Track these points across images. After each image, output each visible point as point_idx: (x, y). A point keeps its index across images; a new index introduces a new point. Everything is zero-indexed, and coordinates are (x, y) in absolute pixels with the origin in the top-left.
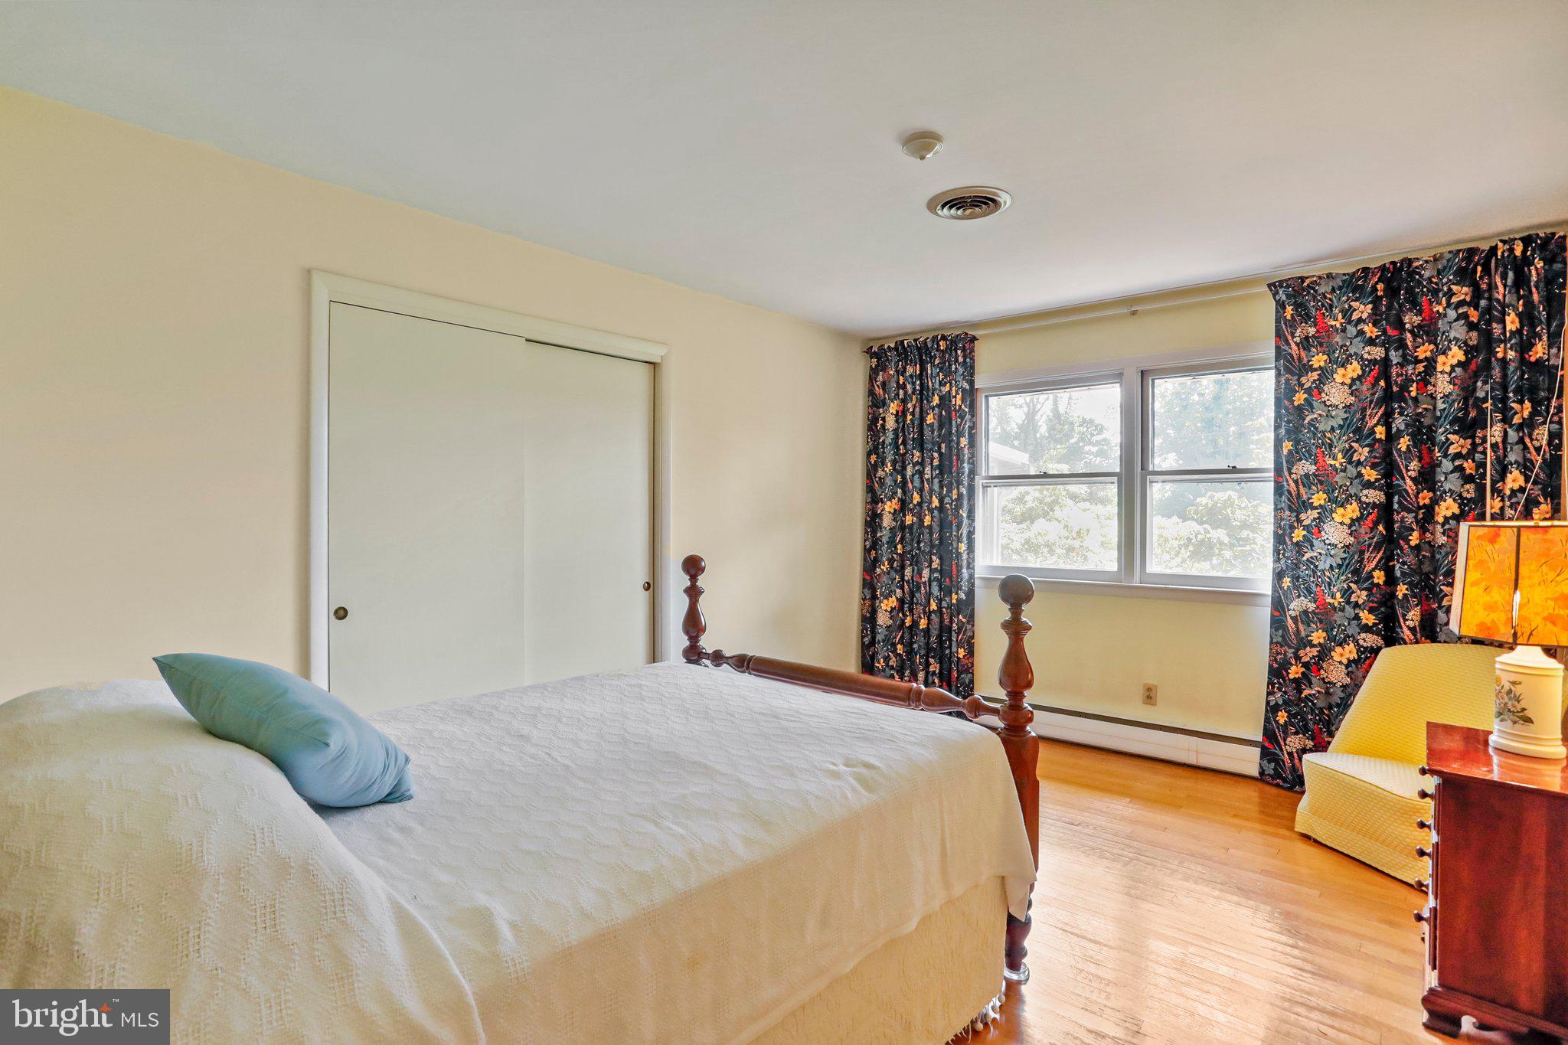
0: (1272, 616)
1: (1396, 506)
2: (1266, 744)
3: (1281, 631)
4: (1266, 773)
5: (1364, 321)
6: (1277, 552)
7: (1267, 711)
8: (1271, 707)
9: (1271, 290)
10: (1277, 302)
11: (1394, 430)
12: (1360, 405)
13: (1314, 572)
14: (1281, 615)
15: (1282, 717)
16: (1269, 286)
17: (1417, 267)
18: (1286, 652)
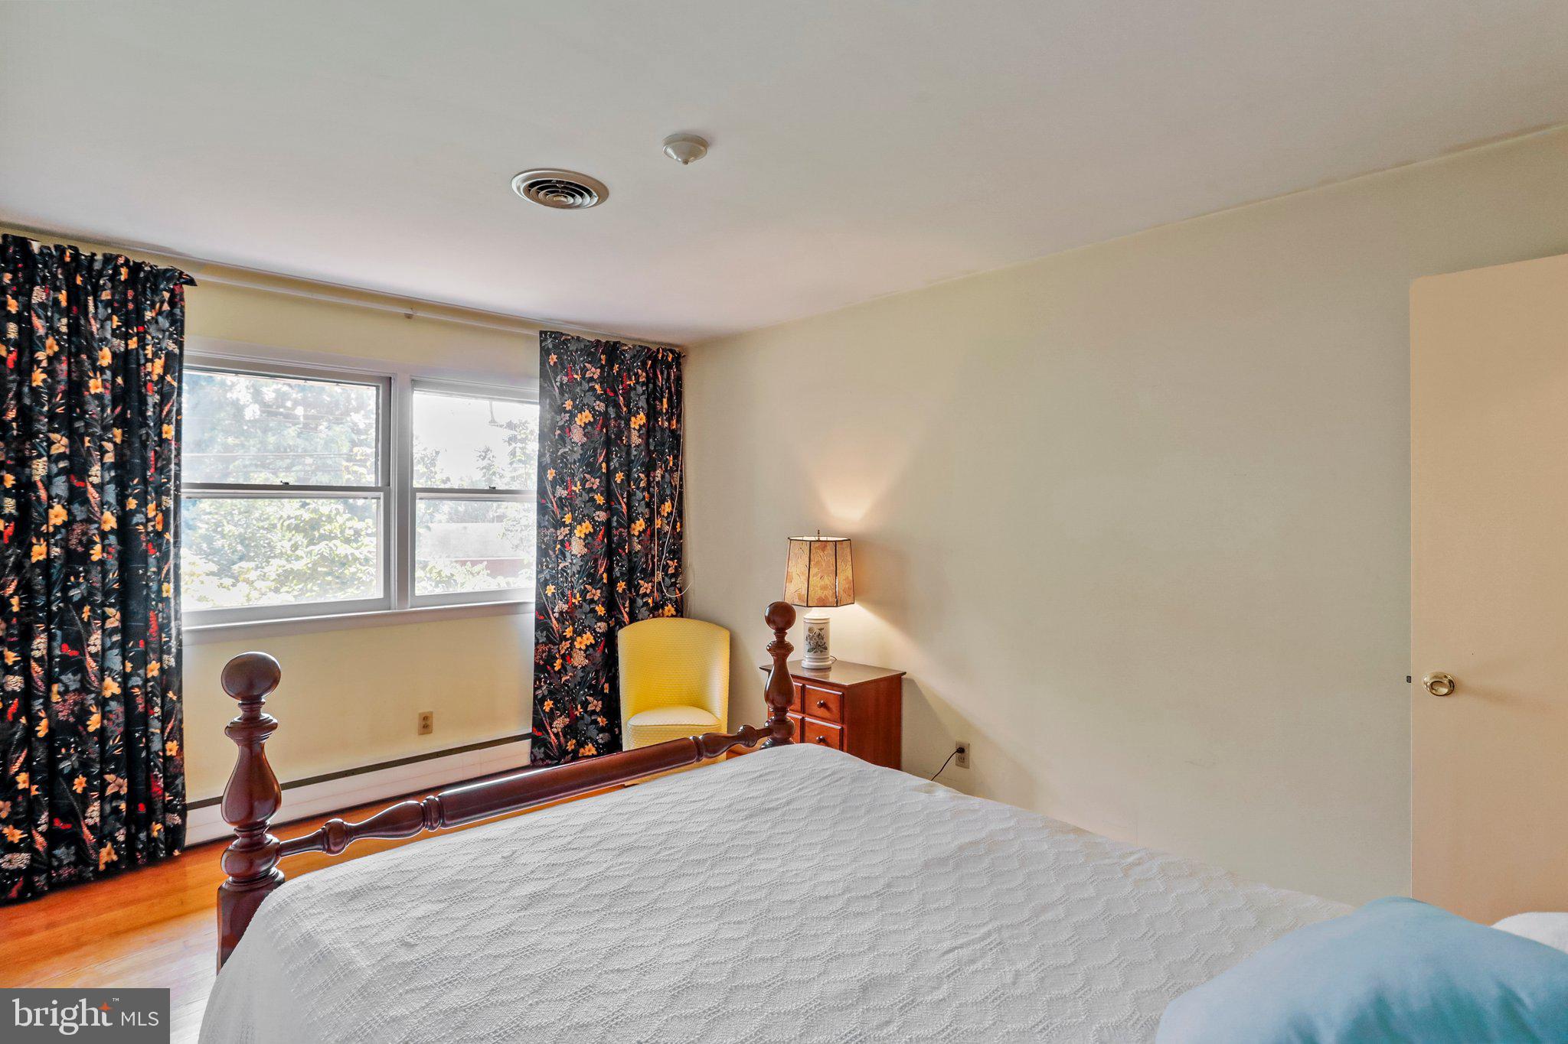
0: (536, 619)
1: (615, 524)
2: (536, 734)
3: (545, 632)
4: (538, 758)
5: (595, 381)
6: (539, 563)
7: (535, 704)
8: (539, 700)
9: (541, 336)
10: (542, 348)
11: (613, 467)
12: (593, 445)
13: (566, 578)
14: (545, 618)
15: (548, 705)
16: (541, 333)
17: (624, 350)
18: (550, 649)
